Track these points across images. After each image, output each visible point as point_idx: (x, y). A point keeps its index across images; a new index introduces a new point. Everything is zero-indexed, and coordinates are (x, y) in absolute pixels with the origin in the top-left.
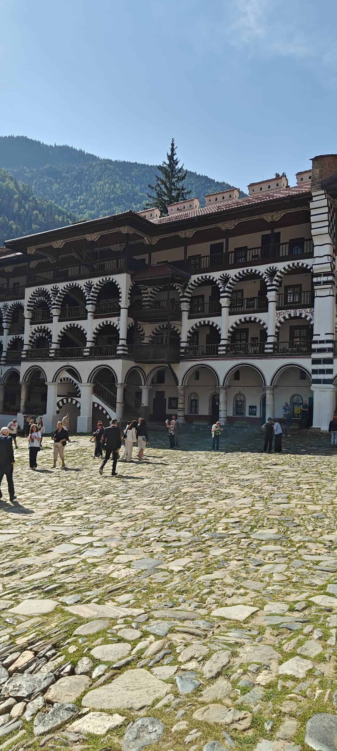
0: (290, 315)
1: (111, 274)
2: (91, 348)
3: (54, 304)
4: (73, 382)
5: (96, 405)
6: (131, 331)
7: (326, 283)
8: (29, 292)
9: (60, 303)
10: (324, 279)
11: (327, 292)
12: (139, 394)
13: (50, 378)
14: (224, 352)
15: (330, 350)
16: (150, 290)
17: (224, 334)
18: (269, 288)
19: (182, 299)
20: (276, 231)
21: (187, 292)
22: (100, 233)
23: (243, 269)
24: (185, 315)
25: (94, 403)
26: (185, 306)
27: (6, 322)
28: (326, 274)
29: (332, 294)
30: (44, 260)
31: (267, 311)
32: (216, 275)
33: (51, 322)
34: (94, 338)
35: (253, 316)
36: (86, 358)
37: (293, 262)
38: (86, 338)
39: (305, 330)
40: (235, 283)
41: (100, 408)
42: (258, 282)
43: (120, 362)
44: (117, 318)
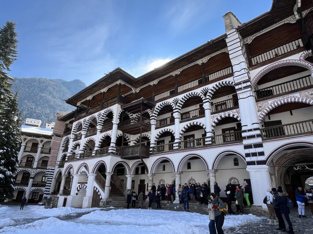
1: (110, 106)
3: (83, 128)
4: (86, 173)
5: (95, 189)
7: (245, 88)
8: (74, 124)
11: (248, 94)
13: (75, 172)
15: (258, 136)
16: (134, 116)
17: (177, 135)
18: (204, 101)
19: (151, 118)
21: (154, 113)
24: (153, 127)
26: (153, 122)
28: (244, 82)
29: (252, 95)
31: (204, 116)
32: (171, 101)
33: (81, 139)
34: (99, 145)
35: (195, 121)
36: (93, 157)
38: (95, 145)
40: (182, 103)
41: (97, 191)
43: (110, 157)
44: (111, 131)
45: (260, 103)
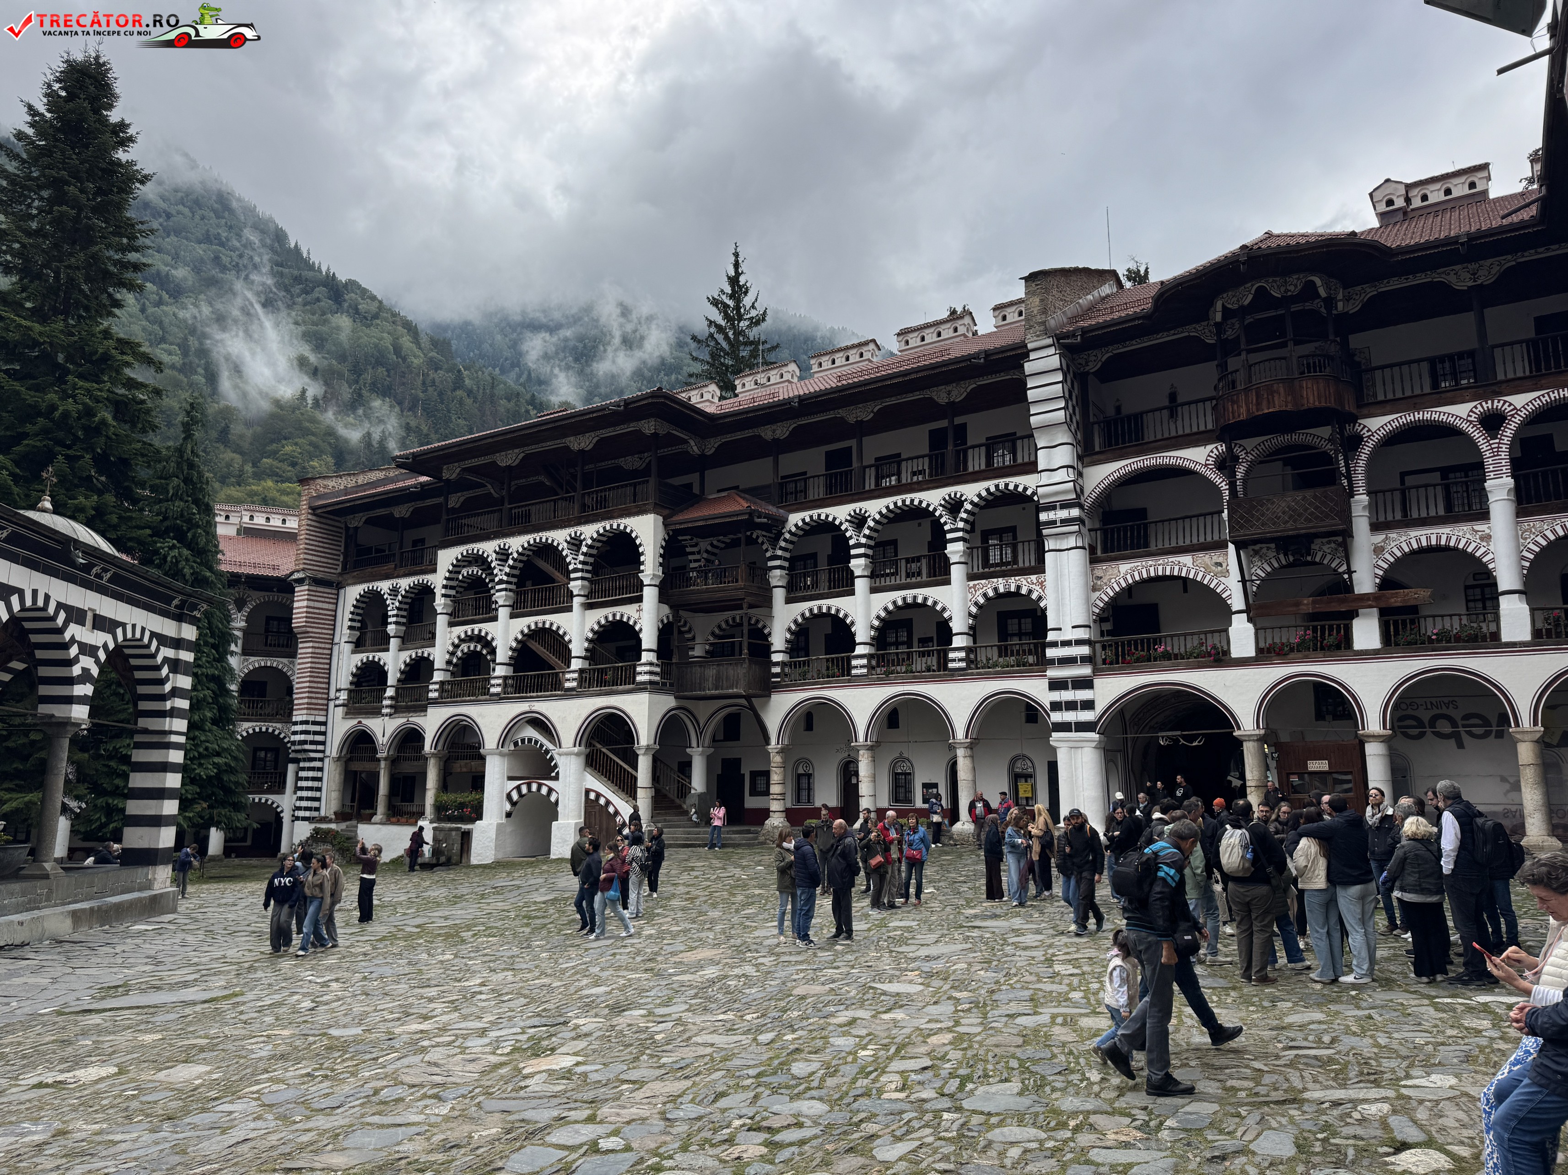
0: (996, 589)
1: (621, 516)
2: (581, 671)
3: (501, 582)
4: (542, 746)
5: (592, 796)
6: (665, 633)
7: (1065, 522)
8: (447, 558)
9: (514, 580)
10: (1063, 514)
11: (1071, 542)
12: (686, 767)
13: (490, 739)
14: (865, 671)
15: (1085, 660)
16: (704, 544)
17: (862, 633)
18: (949, 536)
19: (771, 564)
20: (958, 420)
21: (781, 548)
22: (598, 433)
23: (894, 499)
24: (779, 595)
25: (588, 792)
26: (777, 577)
27: (396, 623)
28: (1065, 505)
29: (1080, 544)
30: (479, 492)
31: (948, 582)
32: (840, 513)
33: (495, 619)
34: (587, 650)
35: (920, 594)
36: (570, 694)
37: (996, 482)
38: (570, 651)
39: (1029, 620)
40: (879, 527)
41: (602, 801)
42: (927, 523)
43: (644, 698)
44: (635, 606)
45: (1102, 569)
